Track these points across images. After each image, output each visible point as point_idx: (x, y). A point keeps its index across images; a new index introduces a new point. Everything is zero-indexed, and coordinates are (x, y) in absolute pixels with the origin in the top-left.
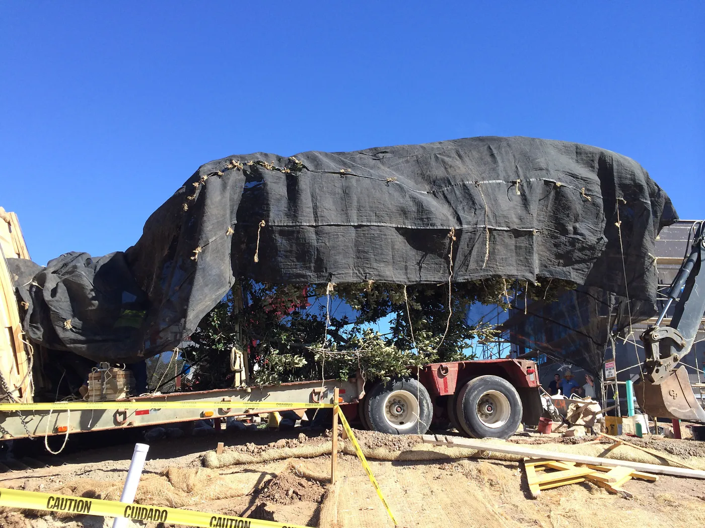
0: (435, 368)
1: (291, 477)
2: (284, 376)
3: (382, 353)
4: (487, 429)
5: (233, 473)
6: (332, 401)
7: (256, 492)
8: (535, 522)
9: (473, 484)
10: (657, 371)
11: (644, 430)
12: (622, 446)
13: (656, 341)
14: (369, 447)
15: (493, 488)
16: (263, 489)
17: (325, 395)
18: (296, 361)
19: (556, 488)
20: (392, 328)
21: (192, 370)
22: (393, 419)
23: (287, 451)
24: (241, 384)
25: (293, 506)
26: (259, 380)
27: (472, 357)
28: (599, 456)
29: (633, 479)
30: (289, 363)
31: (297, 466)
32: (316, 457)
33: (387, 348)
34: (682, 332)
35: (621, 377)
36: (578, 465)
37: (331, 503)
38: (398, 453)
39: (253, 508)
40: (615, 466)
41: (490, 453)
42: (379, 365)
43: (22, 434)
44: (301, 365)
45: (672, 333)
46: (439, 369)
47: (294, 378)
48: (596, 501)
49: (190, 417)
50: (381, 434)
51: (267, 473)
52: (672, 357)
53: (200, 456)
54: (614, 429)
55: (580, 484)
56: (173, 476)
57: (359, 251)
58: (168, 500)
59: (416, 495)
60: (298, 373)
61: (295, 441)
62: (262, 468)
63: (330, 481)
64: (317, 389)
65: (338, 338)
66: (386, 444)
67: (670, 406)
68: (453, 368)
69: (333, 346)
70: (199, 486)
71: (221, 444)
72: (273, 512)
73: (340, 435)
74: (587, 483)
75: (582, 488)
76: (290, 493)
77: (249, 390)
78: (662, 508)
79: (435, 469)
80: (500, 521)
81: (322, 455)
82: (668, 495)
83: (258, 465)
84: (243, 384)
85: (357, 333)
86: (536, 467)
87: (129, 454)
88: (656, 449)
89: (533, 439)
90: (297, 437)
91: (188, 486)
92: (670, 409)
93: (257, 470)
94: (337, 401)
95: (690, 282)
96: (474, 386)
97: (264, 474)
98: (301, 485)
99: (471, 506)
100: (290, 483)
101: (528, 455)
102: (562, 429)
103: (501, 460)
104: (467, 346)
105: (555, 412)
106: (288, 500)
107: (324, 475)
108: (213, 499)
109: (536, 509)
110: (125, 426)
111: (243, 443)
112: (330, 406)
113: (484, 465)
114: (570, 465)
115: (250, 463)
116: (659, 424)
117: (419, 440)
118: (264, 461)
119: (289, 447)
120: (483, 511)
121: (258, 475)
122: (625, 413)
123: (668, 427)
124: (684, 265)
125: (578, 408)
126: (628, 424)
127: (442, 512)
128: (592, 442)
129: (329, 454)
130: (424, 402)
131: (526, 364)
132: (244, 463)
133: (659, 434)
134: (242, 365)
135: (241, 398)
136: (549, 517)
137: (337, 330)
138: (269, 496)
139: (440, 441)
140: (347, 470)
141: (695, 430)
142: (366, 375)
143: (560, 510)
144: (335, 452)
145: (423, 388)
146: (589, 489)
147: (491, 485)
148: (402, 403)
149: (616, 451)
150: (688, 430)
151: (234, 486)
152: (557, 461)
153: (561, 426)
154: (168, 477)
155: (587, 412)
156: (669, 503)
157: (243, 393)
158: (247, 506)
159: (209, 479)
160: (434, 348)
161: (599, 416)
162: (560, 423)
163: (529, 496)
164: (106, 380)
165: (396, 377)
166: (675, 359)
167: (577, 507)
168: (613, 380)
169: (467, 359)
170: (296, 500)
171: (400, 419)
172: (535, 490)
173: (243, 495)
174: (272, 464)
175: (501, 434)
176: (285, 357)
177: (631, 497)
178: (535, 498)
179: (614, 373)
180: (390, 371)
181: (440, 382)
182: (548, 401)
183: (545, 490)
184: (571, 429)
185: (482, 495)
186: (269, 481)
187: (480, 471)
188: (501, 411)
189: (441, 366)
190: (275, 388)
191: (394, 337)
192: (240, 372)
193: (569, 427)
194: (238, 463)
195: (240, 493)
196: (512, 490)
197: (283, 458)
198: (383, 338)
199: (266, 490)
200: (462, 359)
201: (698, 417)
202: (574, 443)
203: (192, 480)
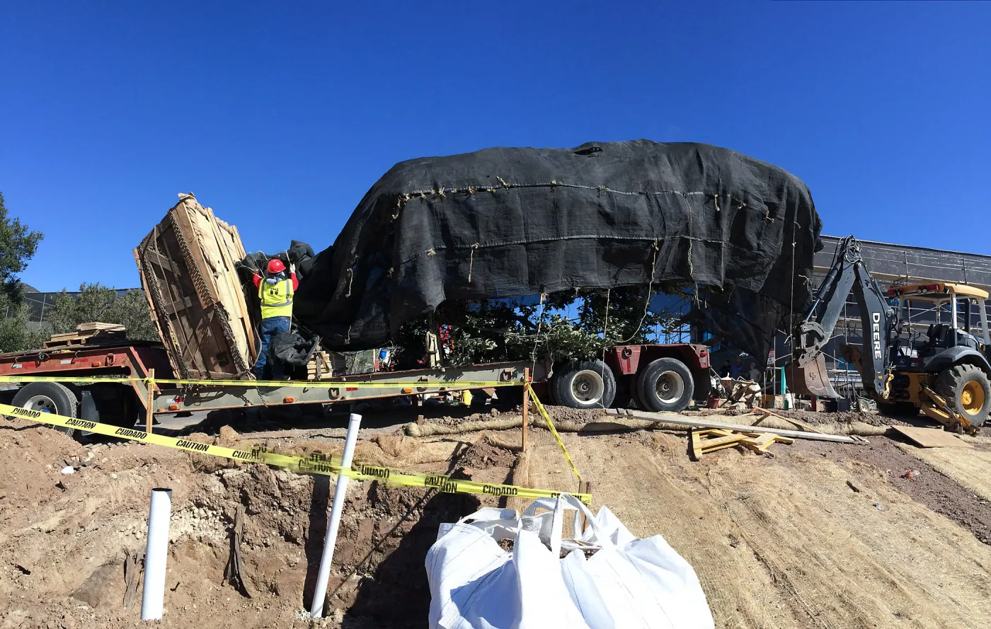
0: (619, 350)
1: (485, 446)
2: (476, 358)
3: (570, 336)
4: (663, 404)
5: (432, 442)
6: (522, 380)
7: (455, 458)
8: (696, 479)
9: (648, 451)
10: (803, 357)
11: (790, 406)
12: (771, 417)
13: (805, 333)
14: (557, 420)
15: (664, 454)
16: (461, 456)
17: (515, 375)
18: (488, 344)
19: (715, 451)
20: (580, 314)
21: (388, 354)
22: (579, 396)
23: (481, 424)
24: (436, 364)
25: (488, 471)
26: (453, 361)
27: (653, 342)
28: (753, 425)
29: (776, 442)
30: (480, 346)
31: (490, 437)
32: (508, 429)
33: (575, 332)
34: (824, 326)
35: (778, 364)
36: (735, 432)
37: (523, 468)
38: (583, 425)
39: (453, 472)
40: (764, 432)
41: (664, 424)
42: (566, 348)
43: (259, 403)
44: (491, 348)
45: (815, 326)
46: (623, 352)
47: (486, 360)
48: (746, 461)
50: (569, 409)
51: (464, 443)
52: (815, 346)
53: (403, 427)
54: (768, 404)
55: (735, 447)
56: (382, 443)
57: (568, 262)
58: (379, 462)
59: (598, 461)
60: (489, 355)
61: (488, 415)
62: (458, 438)
63: (521, 449)
64: (507, 370)
65: (528, 324)
66: (573, 417)
67: (809, 385)
68: (636, 350)
69: (523, 330)
70: (404, 451)
71: (421, 417)
72: (471, 475)
73: (529, 410)
74: (741, 447)
75: (736, 451)
76: (485, 459)
77: (444, 370)
78: (794, 464)
79: (616, 438)
80: (668, 479)
81: (514, 427)
82: (800, 454)
83: (455, 436)
84: (438, 365)
85: (546, 319)
86: (700, 435)
87: (345, 424)
88: (796, 419)
89: (700, 412)
90: (490, 412)
91: (395, 451)
92: (809, 388)
93: (454, 439)
94: (527, 380)
95: (834, 286)
96: (654, 366)
97: (460, 443)
98: (494, 453)
99: (645, 469)
100: (486, 452)
101: (695, 425)
102: (726, 405)
103: (673, 430)
104: (650, 332)
105: (722, 390)
106: (483, 465)
107: (516, 444)
108: (417, 464)
109: (698, 469)
110: (339, 399)
111: (441, 416)
112: (521, 384)
113: (658, 434)
114: (728, 432)
115: (448, 433)
116: (802, 401)
117: (603, 413)
118: (460, 432)
119: (482, 420)
120: (654, 472)
121: (455, 444)
122: (779, 393)
123: (808, 403)
124: (830, 272)
125: (741, 387)
126: (778, 400)
127: (620, 473)
128: (748, 414)
129: (520, 426)
130: (609, 380)
131: (700, 348)
132: (442, 434)
133: (802, 408)
134: (436, 348)
135: (436, 377)
136: (707, 475)
137: (526, 316)
138: (466, 462)
139: (621, 414)
140: (536, 440)
141: (827, 405)
142: (555, 356)
143: (717, 469)
144: (526, 424)
145: (608, 368)
146: (741, 451)
147: (663, 451)
148: (588, 381)
149: (766, 421)
150: (822, 405)
151: (434, 452)
152: (719, 429)
153: (726, 402)
154: (378, 443)
155: (749, 391)
156: (800, 460)
157: (437, 373)
158: (447, 469)
159: (413, 446)
160: (619, 333)
161: (759, 394)
162: (726, 400)
163: (693, 458)
165: (582, 358)
166: (817, 348)
167: (730, 466)
168: (772, 366)
169: (650, 343)
170: (490, 465)
171: (586, 396)
172: (698, 453)
173: (443, 460)
174: (467, 435)
175: (674, 408)
176: (476, 340)
177: (773, 456)
178: (698, 460)
179: (774, 360)
180: (577, 352)
181: (624, 363)
182: (717, 381)
183: (706, 453)
184: (734, 405)
185: (655, 459)
186: (466, 449)
187: (654, 440)
188: (676, 390)
189: (626, 348)
190: (469, 369)
191: (582, 323)
192: (435, 354)
193: (733, 403)
194: (437, 433)
195: (440, 458)
196: (680, 454)
197: (477, 430)
198: (571, 323)
199: (463, 457)
200: (644, 343)
201: (829, 394)
202: (734, 415)
203: (398, 446)
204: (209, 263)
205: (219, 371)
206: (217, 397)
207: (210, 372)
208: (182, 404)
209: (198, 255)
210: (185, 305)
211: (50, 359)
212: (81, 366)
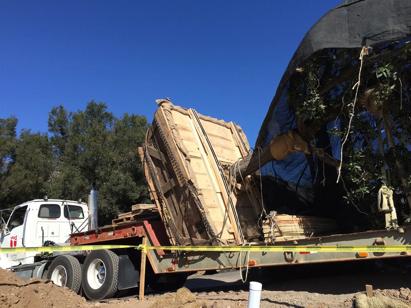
24: (391, 224)
49: (345, 257)
53: (354, 297)
71: (369, 287)
77: (402, 231)
84: (395, 225)
110: (293, 263)
134: (392, 205)
135: (395, 239)
157: (395, 234)
164: (273, 225)
192: (390, 212)
204: (180, 149)
205: (199, 238)
206: (200, 260)
207: (193, 239)
208: (177, 265)
209: (173, 145)
210: (172, 186)
211: (102, 232)
212: (118, 237)
